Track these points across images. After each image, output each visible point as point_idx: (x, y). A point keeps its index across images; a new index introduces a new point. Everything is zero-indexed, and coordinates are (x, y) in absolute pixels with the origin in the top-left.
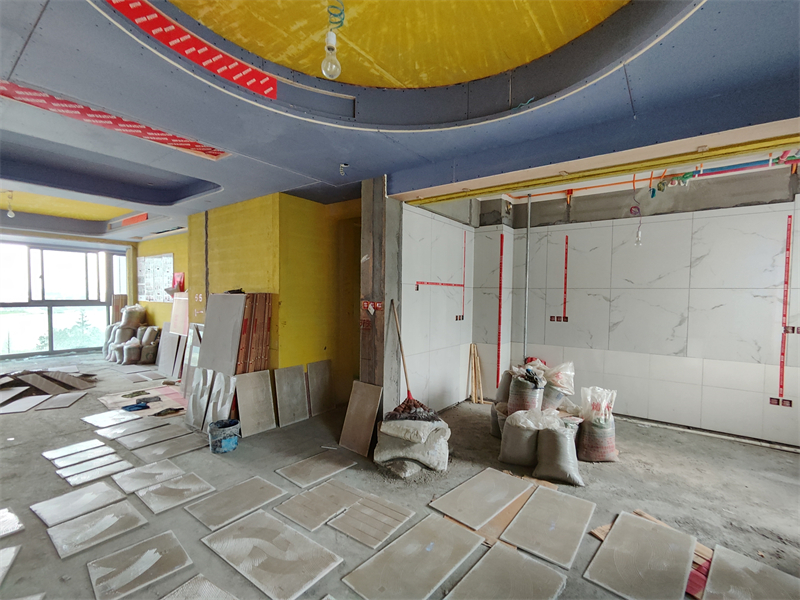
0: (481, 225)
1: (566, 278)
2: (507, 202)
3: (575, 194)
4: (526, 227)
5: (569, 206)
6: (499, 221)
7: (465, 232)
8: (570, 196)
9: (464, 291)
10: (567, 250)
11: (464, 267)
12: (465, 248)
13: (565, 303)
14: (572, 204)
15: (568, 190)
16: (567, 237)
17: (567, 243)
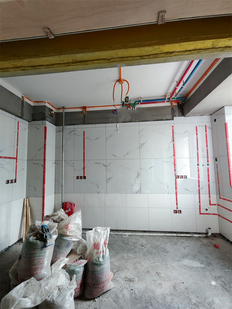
1: (84, 154)
3: (88, 109)
5: (84, 115)
7: (18, 122)
8: (85, 110)
9: (16, 162)
10: (84, 139)
11: (17, 145)
12: (18, 133)
13: (84, 168)
14: (86, 115)
15: (84, 107)
16: (84, 132)
17: (84, 135)
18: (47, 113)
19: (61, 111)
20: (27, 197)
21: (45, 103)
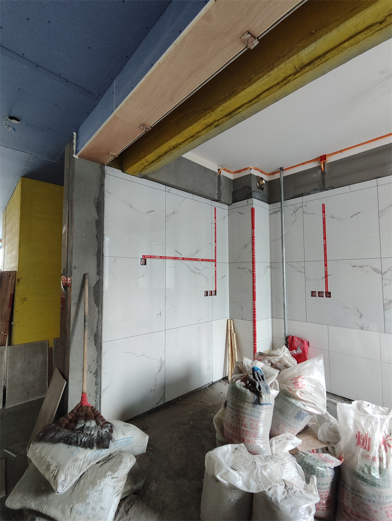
0: (234, 202)
1: (325, 249)
2: (258, 177)
3: (330, 160)
4: (280, 201)
5: (323, 173)
6: (249, 196)
7: (215, 208)
8: (324, 163)
9: (215, 266)
10: (324, 219)
11: (215, 242)
12: (215, 224)
13: (326, 276)
14: (326, 171)
15: (321, 157)
16: (324, 206)
17: (324, 212)
18: (254, 185)
19: (277, 176)
20: (232, 318)
21: (251, 169)
